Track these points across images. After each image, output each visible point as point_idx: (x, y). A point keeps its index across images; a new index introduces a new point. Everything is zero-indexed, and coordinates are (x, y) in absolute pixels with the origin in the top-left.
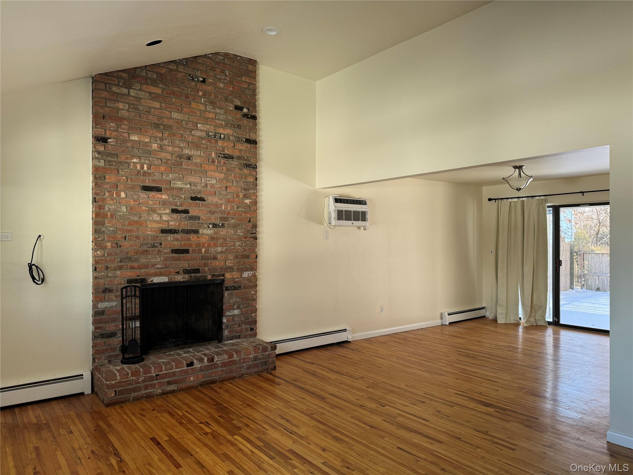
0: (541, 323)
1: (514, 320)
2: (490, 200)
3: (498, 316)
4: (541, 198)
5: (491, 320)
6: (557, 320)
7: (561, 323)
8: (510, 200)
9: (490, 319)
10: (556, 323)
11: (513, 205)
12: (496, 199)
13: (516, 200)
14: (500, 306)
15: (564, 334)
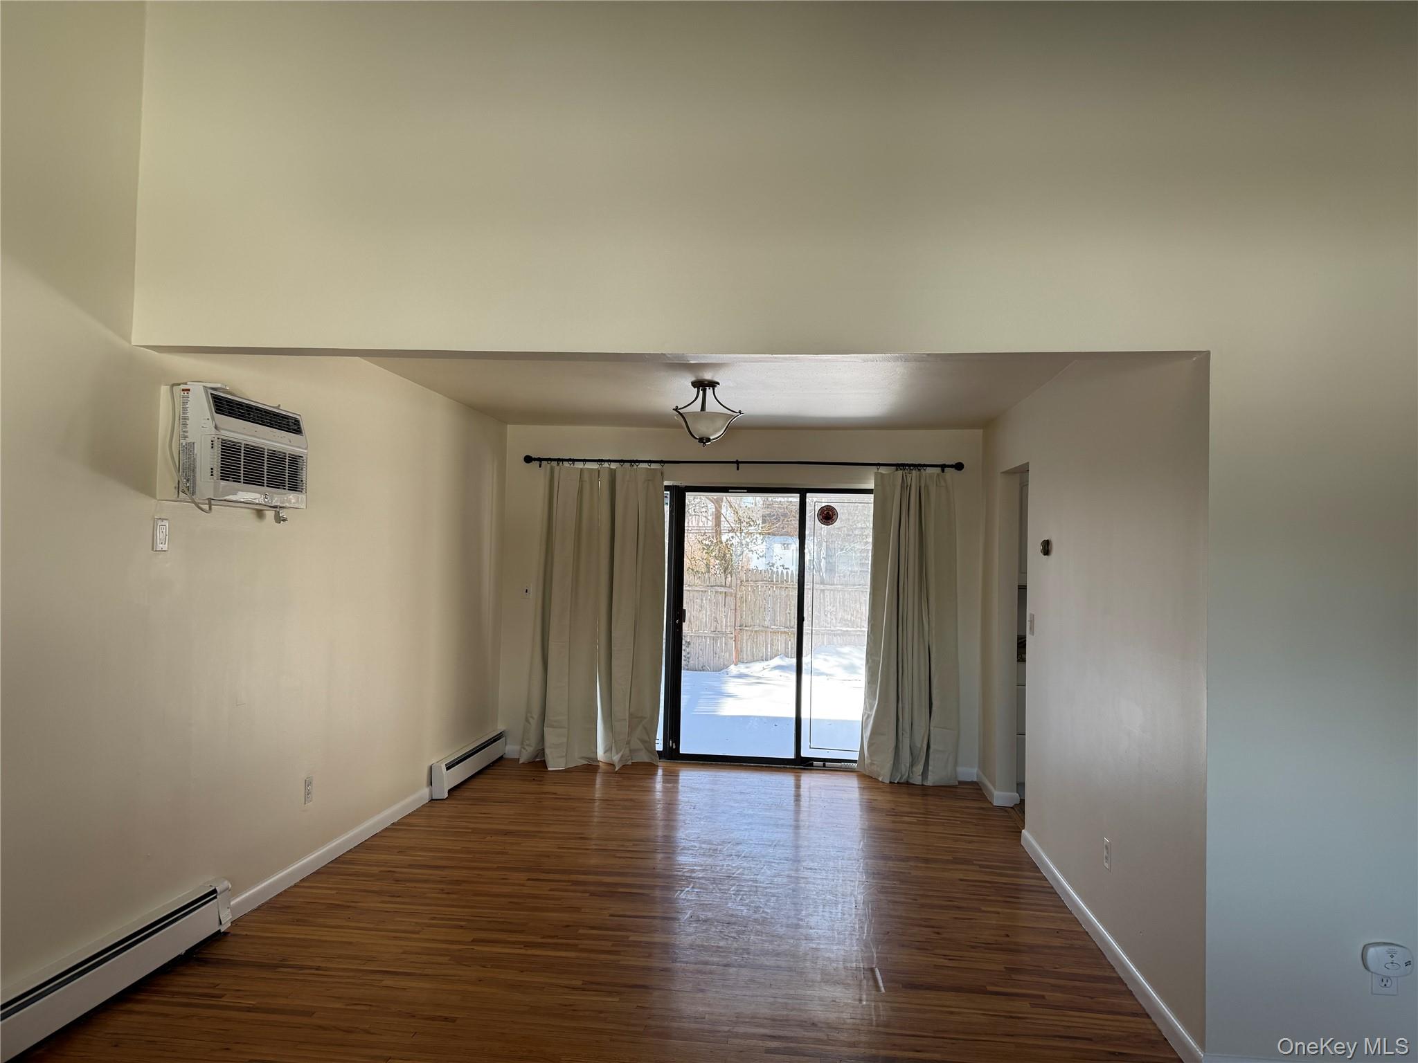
0: (643, 757)
1: (582, 758)
2: (528, 459)
3: (547, 751)
4: (654, 466)
5: (523, 764)
6: (674, 747)
7: (682, 751)
8: (579, 465)
9: (521, 762)
10: (672, 753)
11: (586, 476)
12: (540, 460)
13: (595, 466)
14: (552, 727)
15: (689, 777)
